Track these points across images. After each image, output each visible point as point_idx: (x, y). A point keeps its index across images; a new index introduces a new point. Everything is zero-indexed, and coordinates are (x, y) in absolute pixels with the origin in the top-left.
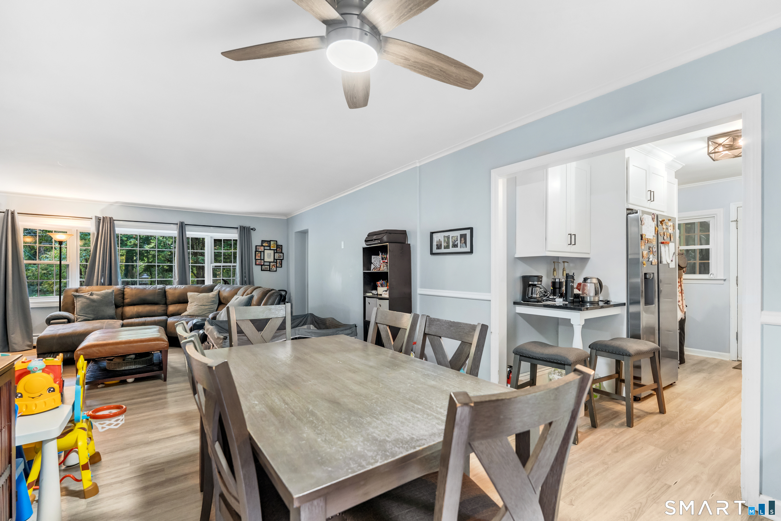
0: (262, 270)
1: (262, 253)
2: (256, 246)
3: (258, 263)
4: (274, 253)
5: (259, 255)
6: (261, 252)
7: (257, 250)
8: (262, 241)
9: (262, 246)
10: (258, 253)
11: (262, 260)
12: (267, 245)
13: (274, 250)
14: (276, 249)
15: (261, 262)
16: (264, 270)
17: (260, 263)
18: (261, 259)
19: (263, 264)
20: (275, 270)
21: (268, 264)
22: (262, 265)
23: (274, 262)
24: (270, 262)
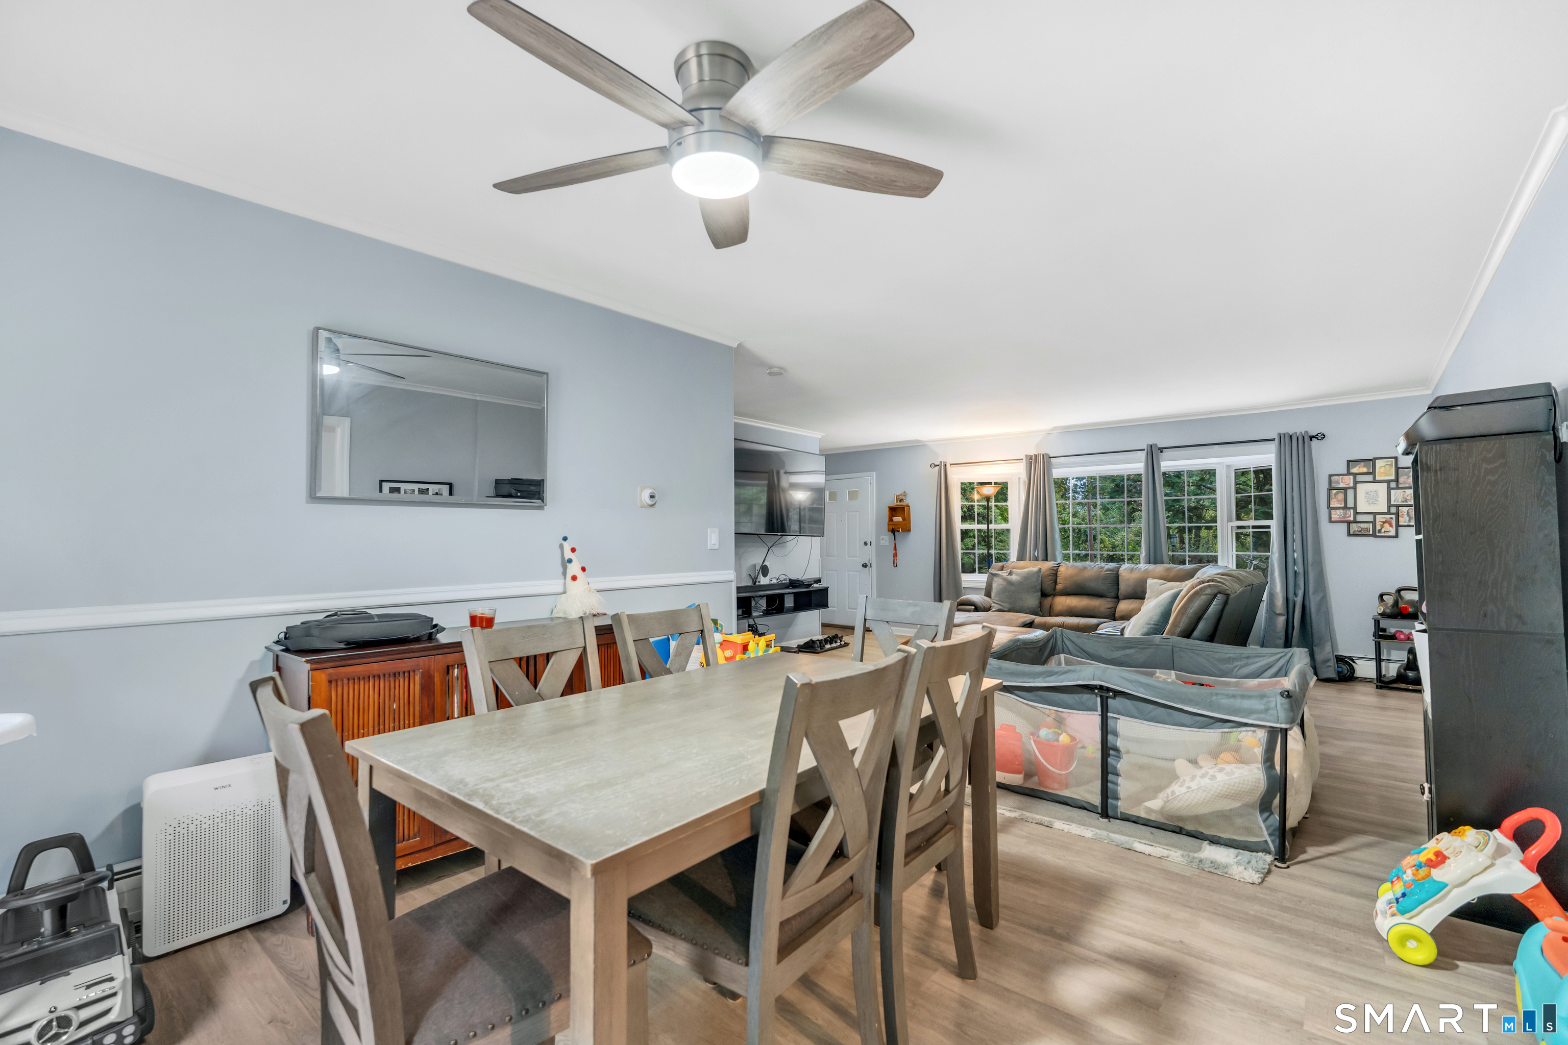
0: (1349, 535)
1: (1350, 493)
2: (1330, 476)
3: (1336, 516)
4: (1389, 489)
5: (1341, 496)
6: (1345, 489)
7: (1333, 485)
8: (1349, 462)
9: (1349, 473)
10: (1336, 494)
11: (1350, 508)
12: (1365, 470)
13: (1388, 482)
14: (1393, 478)
15: (1345, 514)
16: (1357, 533)
17: (1344, 517)
18: (1345, 507)
19: (1352, 519)
20: (1393, 533)
21: (1370, 518)
22: (1349, 523)
23: (1389, 513)
24: (1375, 514)
